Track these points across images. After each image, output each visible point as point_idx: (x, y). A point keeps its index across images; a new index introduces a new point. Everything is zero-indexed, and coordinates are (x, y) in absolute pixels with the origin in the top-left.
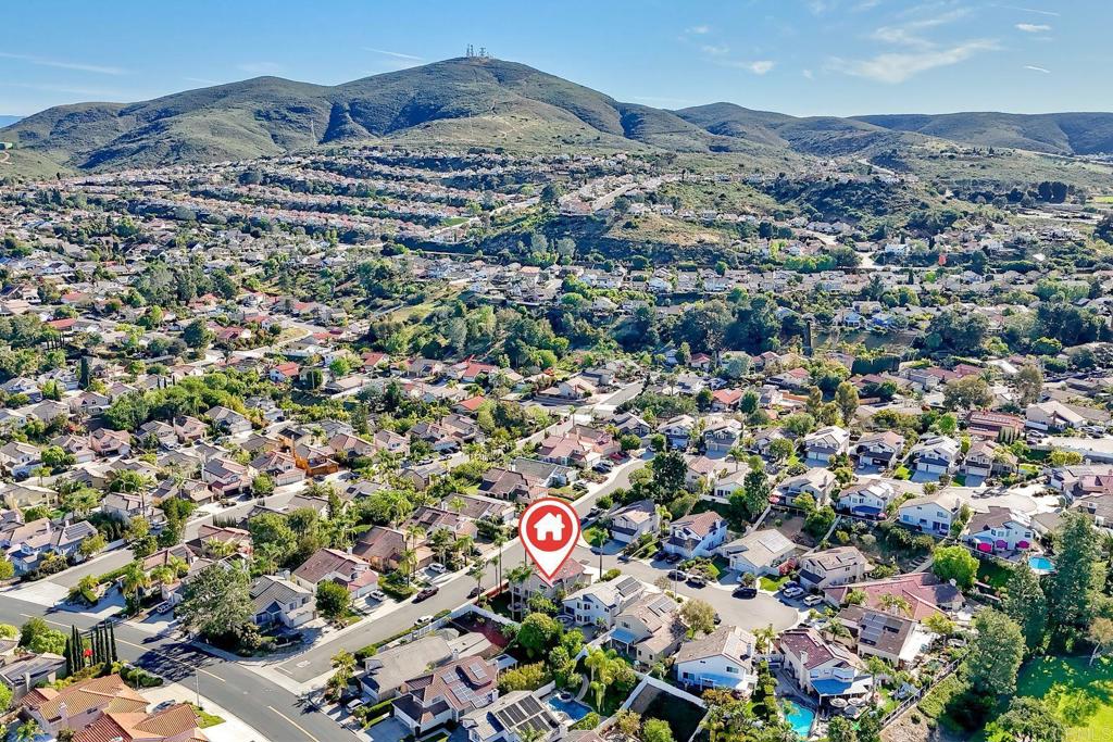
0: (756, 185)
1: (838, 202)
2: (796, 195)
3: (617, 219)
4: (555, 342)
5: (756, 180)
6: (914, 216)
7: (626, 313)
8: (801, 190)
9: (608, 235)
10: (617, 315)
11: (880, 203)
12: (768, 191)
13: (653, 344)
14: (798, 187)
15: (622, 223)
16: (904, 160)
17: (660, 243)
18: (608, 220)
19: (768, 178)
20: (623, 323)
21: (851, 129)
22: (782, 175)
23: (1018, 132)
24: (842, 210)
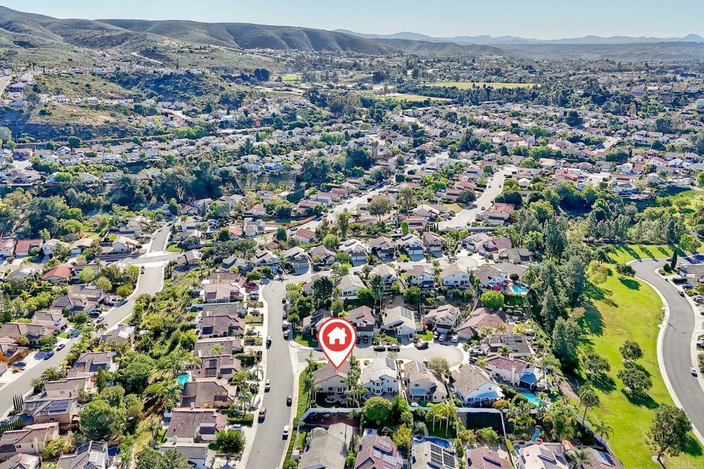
0: (103, 76)
1: (170, 88)
2: (135, 83)
3: (31, 108)
4: (71, 212)
5: (100, 72)
6: (222, 96)
7: (110, 183)
8: (138, 79)
9: (30, 122)
10: (105, 184)
11: (197, 88)
12: (112, 80)
13: (142, 202)
14: (135, 77)
15: (37, 111)
16: (164, 54)
17: (78, 125)
18: (25, 110)
19: (110, 69)
20: (111, 189)
21: (101, 28)
22: (118, 69)
23: (207, 34)
24: (175, 93)
